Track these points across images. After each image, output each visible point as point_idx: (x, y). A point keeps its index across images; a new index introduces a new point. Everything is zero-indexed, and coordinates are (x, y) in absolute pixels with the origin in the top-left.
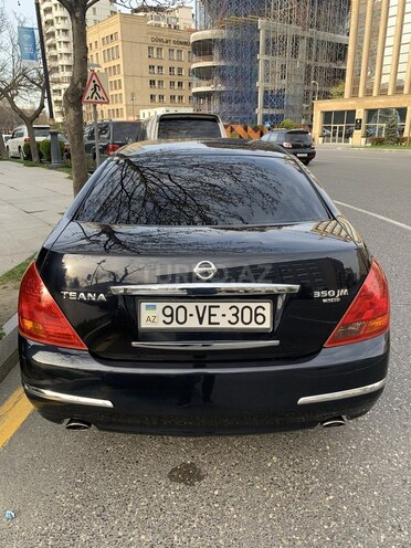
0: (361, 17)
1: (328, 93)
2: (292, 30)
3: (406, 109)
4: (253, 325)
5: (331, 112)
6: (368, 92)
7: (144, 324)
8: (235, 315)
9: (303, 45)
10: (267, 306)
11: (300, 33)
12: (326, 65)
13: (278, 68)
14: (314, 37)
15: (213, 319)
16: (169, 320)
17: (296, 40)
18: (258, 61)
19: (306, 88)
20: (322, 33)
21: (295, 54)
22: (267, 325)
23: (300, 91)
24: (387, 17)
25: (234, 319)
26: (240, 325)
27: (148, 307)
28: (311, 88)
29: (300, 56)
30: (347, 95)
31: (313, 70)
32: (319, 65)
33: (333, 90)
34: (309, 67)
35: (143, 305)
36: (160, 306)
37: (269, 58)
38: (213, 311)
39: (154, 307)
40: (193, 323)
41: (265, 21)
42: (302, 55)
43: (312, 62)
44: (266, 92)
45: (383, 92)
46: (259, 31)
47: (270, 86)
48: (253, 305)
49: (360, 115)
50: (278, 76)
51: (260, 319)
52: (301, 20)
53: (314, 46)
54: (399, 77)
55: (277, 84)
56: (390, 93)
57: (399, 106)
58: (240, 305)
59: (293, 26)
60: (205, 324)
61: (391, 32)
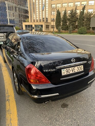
0: (30, 4)
1: (25, 21)
2: (14, 5)
3: (43, 25)
4: (81, 70)
5: (27, 25)
6: (34, 21)
7: (63, 74)
8: (78, 69)
9: (17, 9)
10: (82, 66)
11: (17, 6)
12: (23, 14)
13: (12, 14)
14: (20, 7)
15: (75, 71)
16: (67, 72)
17: (16, 8)
18: (7, 12)
19: (20, 19)
20: (21, 7)
21: (16, 11)
22: (83, 70)
23: (18, 20)
24: (36, 5)
25: (78, 70)
26: (79, 71)
27: (63, 70)
28: (21, 19)
29: (17, 12)
30: (30, 22)
31: (21, 15)
32: (22, 14)
33: (26, 20)
34: (19, 14)
35: (62, 70)
36: (65, 69)
37: (10, 11)
38: (74, 69)
39: (64, 70)
40: (71, 72)
41: (7, 2)
42: (17, 11)
43: (20, 13)
44: (10, 19)
45: (37, 21)
46: (6, 4)
47: (11, 18)
48: (80, 66)
49: (33, 26)
50: (12, 16)
51: (82, 69)
52: (16, 3)
53: (20, 9)
54: (40, 18)
55: (12, 18)
56: (39, 21)
57: (41, 24)
58: (78, 67)
59: (14, 4)
60: (73, 72)
61: (37, 8)
